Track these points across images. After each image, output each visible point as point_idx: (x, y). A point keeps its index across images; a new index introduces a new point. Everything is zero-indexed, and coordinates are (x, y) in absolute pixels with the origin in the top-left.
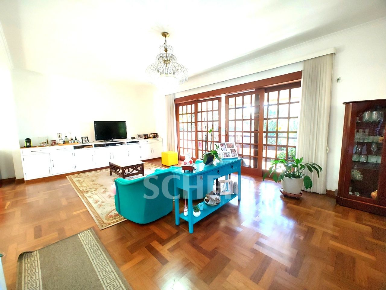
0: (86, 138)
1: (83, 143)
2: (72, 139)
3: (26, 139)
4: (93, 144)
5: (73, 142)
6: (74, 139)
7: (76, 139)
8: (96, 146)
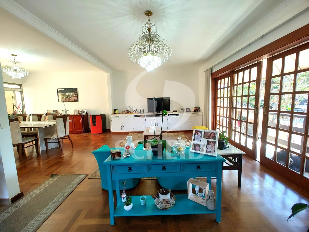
0: (143, 110)
1: (140, 113)
2: (134, 110)
3: (115, 109)
4: (145, 114)
5: (135, 112)
6: (135, 110)
7: (137, 111)
8: (147, 116)
